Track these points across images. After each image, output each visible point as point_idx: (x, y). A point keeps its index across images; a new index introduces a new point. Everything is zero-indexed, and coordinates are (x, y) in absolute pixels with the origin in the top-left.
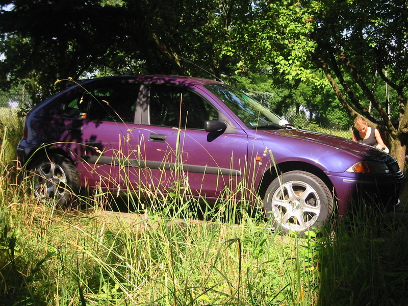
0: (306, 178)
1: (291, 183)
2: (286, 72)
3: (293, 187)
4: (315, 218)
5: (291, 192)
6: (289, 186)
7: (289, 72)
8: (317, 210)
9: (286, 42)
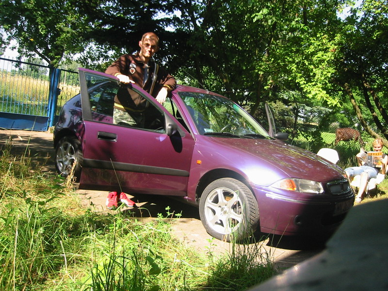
0: (234, 186)
1: (222, 189)
2: (308, 91)
3: (223, 193)
4: (238, 225)
5: (221, 197)
6: (220, 192)
7: (310, 91)
8: (239, 218)
9: (312, 67)
